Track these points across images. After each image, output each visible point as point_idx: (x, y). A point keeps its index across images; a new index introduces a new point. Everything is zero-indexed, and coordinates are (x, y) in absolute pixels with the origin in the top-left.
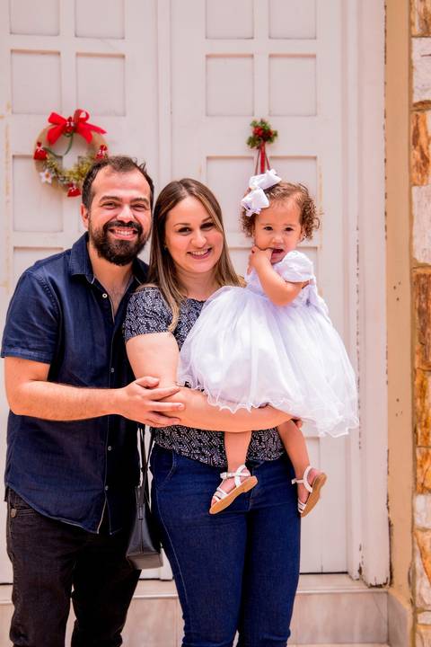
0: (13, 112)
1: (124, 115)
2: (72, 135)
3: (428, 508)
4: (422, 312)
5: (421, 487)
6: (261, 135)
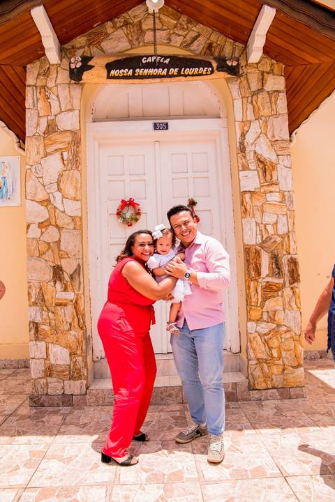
0: (110, 200)
1: (146, 199)
2: (129, 206)
3: (252, 326)
4: (248, 261)
5: (249, 320)
6: (192, 203)
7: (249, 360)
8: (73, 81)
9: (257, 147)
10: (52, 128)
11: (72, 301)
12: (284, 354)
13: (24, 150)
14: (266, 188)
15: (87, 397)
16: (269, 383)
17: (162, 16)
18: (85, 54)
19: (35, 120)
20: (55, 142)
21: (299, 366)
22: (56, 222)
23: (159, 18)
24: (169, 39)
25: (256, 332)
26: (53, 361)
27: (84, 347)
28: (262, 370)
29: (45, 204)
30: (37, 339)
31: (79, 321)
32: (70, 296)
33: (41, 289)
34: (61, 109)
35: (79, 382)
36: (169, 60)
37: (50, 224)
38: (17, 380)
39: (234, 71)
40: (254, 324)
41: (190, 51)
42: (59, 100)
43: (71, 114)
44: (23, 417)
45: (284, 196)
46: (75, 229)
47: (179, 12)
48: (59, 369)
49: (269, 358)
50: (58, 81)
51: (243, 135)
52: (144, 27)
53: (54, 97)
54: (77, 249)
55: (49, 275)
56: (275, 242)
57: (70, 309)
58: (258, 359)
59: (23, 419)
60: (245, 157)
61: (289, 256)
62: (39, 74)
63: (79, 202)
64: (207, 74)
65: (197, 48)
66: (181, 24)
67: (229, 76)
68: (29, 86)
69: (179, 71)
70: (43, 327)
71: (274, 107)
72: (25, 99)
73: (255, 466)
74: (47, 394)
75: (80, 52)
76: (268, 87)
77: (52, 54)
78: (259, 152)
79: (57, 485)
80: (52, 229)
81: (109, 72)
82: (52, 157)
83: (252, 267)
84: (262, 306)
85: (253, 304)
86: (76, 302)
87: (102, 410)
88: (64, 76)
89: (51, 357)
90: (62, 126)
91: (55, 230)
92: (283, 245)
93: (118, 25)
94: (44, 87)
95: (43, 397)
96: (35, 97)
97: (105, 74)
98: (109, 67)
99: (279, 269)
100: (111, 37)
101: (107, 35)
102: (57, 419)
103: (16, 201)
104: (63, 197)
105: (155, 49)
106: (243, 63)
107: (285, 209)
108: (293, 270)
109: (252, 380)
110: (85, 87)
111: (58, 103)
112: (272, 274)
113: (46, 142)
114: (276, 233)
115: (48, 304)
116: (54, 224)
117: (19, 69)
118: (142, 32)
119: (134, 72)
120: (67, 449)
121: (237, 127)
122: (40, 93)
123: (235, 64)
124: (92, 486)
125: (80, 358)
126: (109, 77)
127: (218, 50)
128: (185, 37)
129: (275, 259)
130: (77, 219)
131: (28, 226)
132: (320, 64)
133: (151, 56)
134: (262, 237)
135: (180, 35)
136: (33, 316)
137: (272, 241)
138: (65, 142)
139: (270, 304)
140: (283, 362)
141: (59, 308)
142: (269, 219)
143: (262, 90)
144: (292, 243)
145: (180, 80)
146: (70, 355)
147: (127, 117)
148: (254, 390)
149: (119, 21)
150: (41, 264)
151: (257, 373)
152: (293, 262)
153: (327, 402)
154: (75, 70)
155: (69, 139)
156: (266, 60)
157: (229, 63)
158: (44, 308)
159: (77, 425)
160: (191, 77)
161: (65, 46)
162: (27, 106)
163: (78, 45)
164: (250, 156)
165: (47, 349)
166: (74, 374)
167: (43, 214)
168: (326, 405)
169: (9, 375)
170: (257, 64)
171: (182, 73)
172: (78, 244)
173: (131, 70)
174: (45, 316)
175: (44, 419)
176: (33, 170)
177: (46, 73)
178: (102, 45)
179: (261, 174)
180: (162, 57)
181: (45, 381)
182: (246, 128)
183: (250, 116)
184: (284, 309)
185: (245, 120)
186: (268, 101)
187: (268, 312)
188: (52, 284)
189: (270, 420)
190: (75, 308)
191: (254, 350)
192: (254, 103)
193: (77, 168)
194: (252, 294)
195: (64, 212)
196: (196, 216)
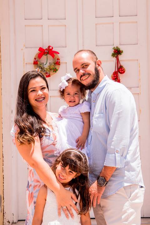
0: (26, 48)
1: (66, 47)
2: (47, 55)
6: (117, 52)
196: (121, 67)
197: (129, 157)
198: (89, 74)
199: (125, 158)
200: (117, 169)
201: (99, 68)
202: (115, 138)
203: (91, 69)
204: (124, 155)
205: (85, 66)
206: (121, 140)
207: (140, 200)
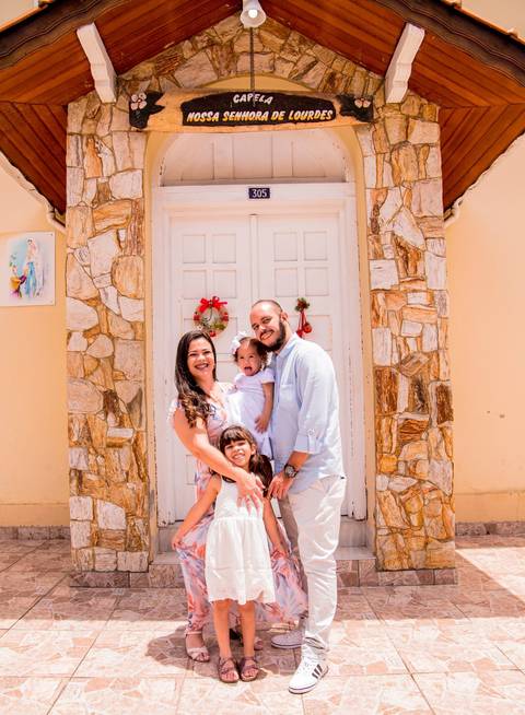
0: (184, 299)
1: (237, 298)
2: (211, 308)
3: (382, 481)
4: (378, 388)
5: (379, 472)
6: (302, 306)
7: (377, 529)
8: (134, 128)
9: (397, 226)
10: (103, 195)
11: (129, 441)
12: (427, 521)
13: (64, 225)
14: (408, 285)
15: (150, 575)
16: (405, 561)
17: (263, 34)
18: (152, 89)
19: (80, 184)
20: (108, 216)
21: (448, 539)
22: (108, 329)
23: (259, 36)
24: (273, 67)
25: (388, 489)
26: (102, 525)
27: (146, 506)
28: (396, 542)
29: (94, 303)
30: (80, 493)
31: (139, 469)
32: (128, 433)
33: (87, 423)
34: (116, 168)
35: (139, 553)
36: (271, 98)
37: (101, 333)
38: (49, 554)
39: (365, 115)
40: (386, 478)
41: (303, 84)
42: (114, 155)
43: (130, 174)
44: (61, 599)
45: (433, 298)
46: (135, 339)
47: (288, 26)
48: (111, 536)
49: (406, 527)
50: (113, 128)
51: (376, 208)
52: (237, 49)
53: (107, 150)
54: (137, 368)
55: (99, 404)
56: (418, 362)
57: (126, 452)
58: (390, 528)
59: (61, 602)
60: (378, 240)
61: (439, 384)
62: (85, 117)
63: (142, 302)
64: (326, 120)
65: (312, 81)
66: (290, 45)
67: (358, 122)
68: (72, 134)
69: (286, 115)
70: (89, 476)
71: (422, 167)
72: (65, 153)
73: (374, 662)
74: (93, 570)
75: (144, 85)
76: (415, 139)
77: (105, 89)
78: (399, 233)
79: (111, 676)
80: (103, 340)
81: (185, 116)
82: (103, 236)
83: (384, 397)
84: (398, 453)
85: (384, 450)
86: (136, 442)
87: (171, 593)
88: (121, 121)
89: (100, 519)
90: (118, 193)
91: (108, 340)
92: (429, 367)
93: (200, 46)
94: (92, 136)
95: (88, 575)
96: (80, 151)
97: (180, 118)
98: (186, 108)
99: (424, 402)
100: (189, 63)
101: (184, 60)
102: (108, 602)
103: (48, 297)
104: (119, 294)
105: (252, 81)
106: (378, 102)
107: (434, 316)
108: (443, 403)
109: (380, 557)
110: (151, 136)
111: (111, 158)
112: (413, 408)
113: (95, 215)
114: (420, 351)
115: (96, 444)
116: (106, 332)
117: (56, 109)
118: (233, 56)
119: (221, 117)
120: (122, 637)
121: (368, 197)
122: (87, 145)
123: (367, 104)
124: (157, 678)
125: (140, 521)
126: (185, 123)
127: (343, 84)
128: (295, 64)
129: (418, 387)
130: (139, 327)
131: (70, 335)
132: (489, 107)
133: (247, 93)
134: (400, 355)
135: (288, 62)
136: (75, 461)
137: (414, 361)
138: (122, 216)
139: (409, 451)
140: (426, 532)
141: (111, 450)
142: (411, 330)
143: (405, 142)
144: (442, 365)
145: (287, 129)
146: (127, 516)
147: (212, 180)
148: (383, 570)
149: (201, 40)
150: (86, 388)
151: (389, 547)
152: (444, 392)
153: (485, 590)
154: (138, 113)
155: (128, 212)
156: (413, 98)
157: (358, 104)
158: (91, 450)
159: (136, 610)
160: (303, 124)
161: (124, 76)
162: (68, 163)
163: (142, 75)
164: (386, 239)
165: (94, 507)
166: (131, 542)
167: (90, 317)
168: (484, 593)
169: (37, 548)
170: (400, 104)
171: (290, 118)
172: (141, 361)
173: (217, 114)
174: (92, 462)
175: (90, 602)
176: (77, 254)
177: (96, 116)
178: (175, 75)
179: (400, 265)
180: (262, 94)
181: (91, 552)
182: (381, 199)
183: (388, 181)
184: (429, 459)
185: (379, 186)
186: (414, 159)
187: (406, 462)
188: (102, 416)
189: (403, 610)
190: (135, 451)
191: (385, 515)
192: (394, 161)
193: (139, 252)
194: (384, 436)
195: (119, 316)
196: (307, 324)
197: (326, 441)
198: (272, 331)
199: (322, 441)
200: (310, 456)
201: (285, 323)
202: (308, 416)
203: (274, 324)
204: (320, 437)
205: (266, 320)
206: (317, 418)
207: (340, 495)
